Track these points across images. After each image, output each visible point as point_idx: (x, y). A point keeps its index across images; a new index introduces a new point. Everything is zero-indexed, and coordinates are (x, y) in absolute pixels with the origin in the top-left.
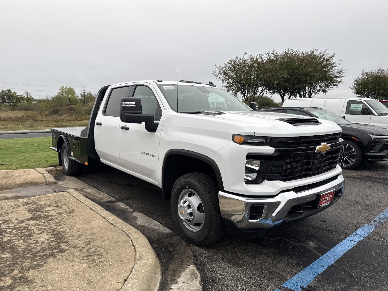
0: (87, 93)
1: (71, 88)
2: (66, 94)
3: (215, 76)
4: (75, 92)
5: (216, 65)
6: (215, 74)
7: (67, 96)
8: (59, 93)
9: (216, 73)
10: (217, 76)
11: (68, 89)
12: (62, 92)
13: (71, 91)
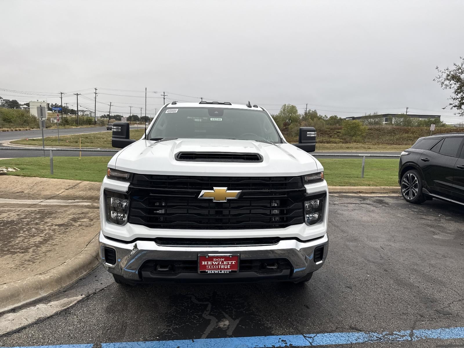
0: (312, 111)
1: (294, 105)
2: (288, 112)
3: (439, 83)
4: (297, 111)
5: (438, 68)
6: (439, 80)
7: (289, 114)
8: (281, 111)
9: (441, 78)
10: (443, 82)
11: (290, 107)
12: (284, 110)
13: (293, 109)
